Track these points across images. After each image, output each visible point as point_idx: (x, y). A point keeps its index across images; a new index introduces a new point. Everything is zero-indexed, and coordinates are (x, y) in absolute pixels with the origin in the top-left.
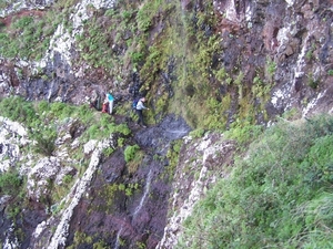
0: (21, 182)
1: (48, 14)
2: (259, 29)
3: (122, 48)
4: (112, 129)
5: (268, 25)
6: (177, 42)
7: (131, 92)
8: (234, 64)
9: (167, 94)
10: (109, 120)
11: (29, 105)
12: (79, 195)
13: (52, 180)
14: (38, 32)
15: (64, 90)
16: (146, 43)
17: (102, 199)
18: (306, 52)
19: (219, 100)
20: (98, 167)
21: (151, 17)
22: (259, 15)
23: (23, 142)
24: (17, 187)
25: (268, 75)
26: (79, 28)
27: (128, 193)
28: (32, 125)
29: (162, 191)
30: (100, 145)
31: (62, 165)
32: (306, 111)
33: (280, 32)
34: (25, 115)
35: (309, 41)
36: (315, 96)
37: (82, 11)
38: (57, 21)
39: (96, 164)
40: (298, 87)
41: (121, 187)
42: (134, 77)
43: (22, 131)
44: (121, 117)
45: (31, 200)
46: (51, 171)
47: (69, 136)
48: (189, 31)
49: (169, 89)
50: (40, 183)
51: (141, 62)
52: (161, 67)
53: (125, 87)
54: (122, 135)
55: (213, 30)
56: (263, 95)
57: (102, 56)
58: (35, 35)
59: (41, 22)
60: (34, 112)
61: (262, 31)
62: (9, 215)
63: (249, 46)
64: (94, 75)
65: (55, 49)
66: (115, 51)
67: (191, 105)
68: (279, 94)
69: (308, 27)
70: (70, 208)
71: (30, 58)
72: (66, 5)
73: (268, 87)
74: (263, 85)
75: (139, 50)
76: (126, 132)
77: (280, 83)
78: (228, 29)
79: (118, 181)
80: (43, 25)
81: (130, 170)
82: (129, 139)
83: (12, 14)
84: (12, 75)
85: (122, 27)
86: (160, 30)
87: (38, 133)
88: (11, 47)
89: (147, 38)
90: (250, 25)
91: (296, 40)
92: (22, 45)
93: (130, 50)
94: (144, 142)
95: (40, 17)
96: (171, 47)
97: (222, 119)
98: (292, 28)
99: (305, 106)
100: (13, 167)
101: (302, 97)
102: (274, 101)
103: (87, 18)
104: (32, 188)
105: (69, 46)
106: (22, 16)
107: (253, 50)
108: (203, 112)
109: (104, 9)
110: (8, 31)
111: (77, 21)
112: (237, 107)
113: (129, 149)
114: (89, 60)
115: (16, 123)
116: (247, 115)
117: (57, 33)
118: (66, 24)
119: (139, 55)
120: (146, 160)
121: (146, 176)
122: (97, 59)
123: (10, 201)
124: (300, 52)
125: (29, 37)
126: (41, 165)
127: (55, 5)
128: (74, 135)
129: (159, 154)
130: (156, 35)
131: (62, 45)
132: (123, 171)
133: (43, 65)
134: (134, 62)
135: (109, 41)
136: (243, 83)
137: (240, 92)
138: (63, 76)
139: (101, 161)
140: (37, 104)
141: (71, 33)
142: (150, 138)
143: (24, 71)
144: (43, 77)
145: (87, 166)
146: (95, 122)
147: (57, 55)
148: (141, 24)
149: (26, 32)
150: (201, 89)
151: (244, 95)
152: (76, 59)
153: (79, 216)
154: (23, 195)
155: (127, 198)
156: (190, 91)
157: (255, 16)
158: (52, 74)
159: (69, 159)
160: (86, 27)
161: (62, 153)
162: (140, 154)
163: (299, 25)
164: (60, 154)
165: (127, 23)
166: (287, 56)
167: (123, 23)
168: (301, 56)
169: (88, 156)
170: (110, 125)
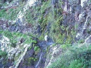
0: (7, 54)
1: (18, 8)
2: (73, 14)
3: (36, 18)
4: (32, 41)
5: (76, 13)
6: (51, 17)
7: (38, 31)
8: (66, 24)
9: (48, 32)
10: (31, 38)
11: (10, 33)
12: (21, 60)
13: (14, 54)
14: (14, 13)
15: (20, 29)
16: (43, 17)
17: (27, 61)
18: (87, 22)
19: (62, 35)
20: (27, 52)
21: (45, 9)
22: (73, 10)
23: (8, 43)
24: (5, 56)
25: (76, 28)
26: (25, 12)
27: (35, 60)
28: (11, 38)
29: (44, 61)
30: (28, 46)
31: (18, 50)
32: (86, 40)
33: (79, 15)
34: (9, 36)
35: (88, 18)
36: (89, 36)
37: (26, 7)
38: (19, 10)
39: (26, 51)
40: (84, 33)
41: (33, 58)
42: (39, 26)
43: (8, 40)
44: (35, 38)
45: (9, 60)
46: (14, 52)
47: (20, 42)
48: (54, 14)
49: (49, 30)
50: (11, 55)
51: (41, 22)
52: (47, 24)
53: (36, 29)
54: (34, 43)
55: (61, 14)
56: (74, 34)
57: (31, 20)
58: (13, 13)
59: (15, 10)
60: (12, 35)
61: (74, 15)
62: (3, 63)
63: (71, 19)
64: (28, 25)
65: (18, 17)
66: (34, 19)
67: (54, 36)
68: (78, 34)
69: (88, 14)
70: (18, 63)
71: (12, 20)
72: (22, 5)
73: (75, 32)
74: (74, 31)
75: (41, 19)
76: (35, 42)
77: (79, 31)
78: (65, 14)
79: (32, 56)
80: (16, 11)
81: (36, 53)
82: (36, 44)
83: (8, 8)
84: (7, 24)
85: (36, 12)
86: (47, 13)
87: (12, 41)
88: (7, 17)
89: (43, 15)
90: (71, 13)
91: (84, 18)
92: (10, 16)
93: (38, 19)
94: (41, 45)
95: (15, 8)
96: (50, 18)
97: (62, 40)
98: (83, 14)
99: (86, 39)
100: (5, 50)
101: (85, 36)
102: (77, 36)
103: (27, 9)
104: (9, 56)
105: (22, 17)
106: (11, 8)
107: (72, 20)
108: (57, 38)
109: (32, 7)
110: (7, 12)
111: (25, 10)
112: (66, 37)
113: (36, 47)
114: (27, 21)
115: (7, 38)
116: (69, 40)
117: (19, 13)
118: (22, 11)
119: (40, 20)
120: (40, 51)
121: (40, 56)
122: (29, 21)
123: (4, 59)
124: (85, 22)
125: (12, 14)
126: (12, 50)
127: (19, 5)
128: (21, 42)
129: (44, 50)
130: (46, 14)
131: (20, 16)
132: (34, 54)
133: (15, 22)
134: (39, 22)
135: (33, 16)
136: (68, 30)
137: (67, 33)
138: (20, 25)
139: (28, 50)
140: (12, 33)
141: (23, 13)
142: (42, 44)
143: (10, 23)
144: (15, 25)
145: (24, 51)
146: (28, 39)
147: (19, 19)
148: (42, 11)
149: (11, 12)
150: (57, 31)
151: (69, 34)
152: (24, 20)
153: (20, 66)
154: (7, 58)
155: (34, 62)
156: (54, 31)
157: (72, 10)
158: (17, 24)
159: (20, 49)
160: (27, 12)
161: (18, 47)
162: (39, 49)
163: (85, 13)
164: (17, 47)
165: (38, 11)
166: (81, 23)
167: (37, 11)
168: (85, 23)
169: (25, 48)
170: (31, 40)
